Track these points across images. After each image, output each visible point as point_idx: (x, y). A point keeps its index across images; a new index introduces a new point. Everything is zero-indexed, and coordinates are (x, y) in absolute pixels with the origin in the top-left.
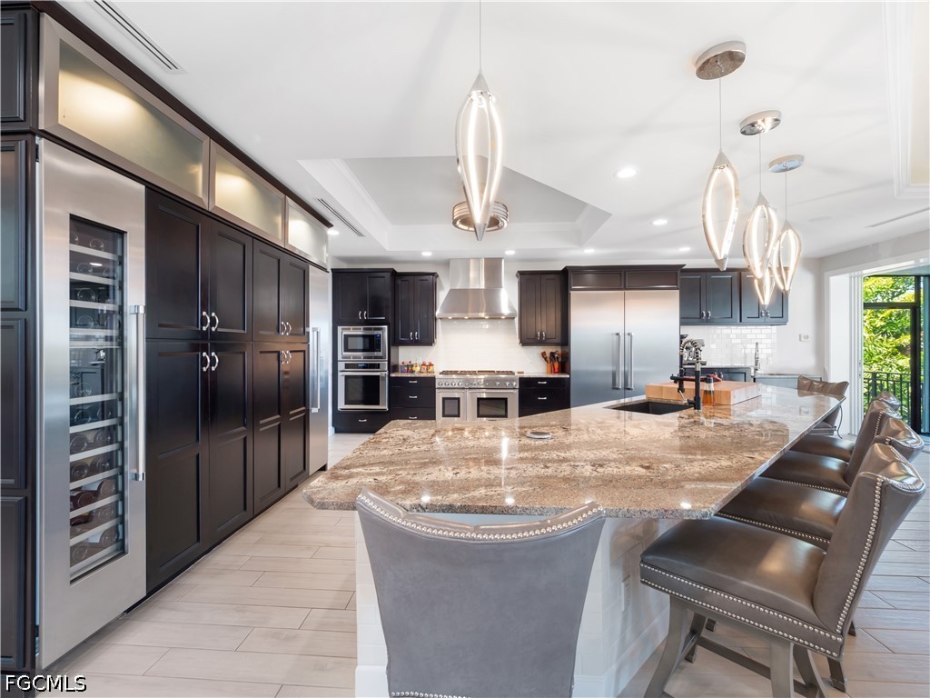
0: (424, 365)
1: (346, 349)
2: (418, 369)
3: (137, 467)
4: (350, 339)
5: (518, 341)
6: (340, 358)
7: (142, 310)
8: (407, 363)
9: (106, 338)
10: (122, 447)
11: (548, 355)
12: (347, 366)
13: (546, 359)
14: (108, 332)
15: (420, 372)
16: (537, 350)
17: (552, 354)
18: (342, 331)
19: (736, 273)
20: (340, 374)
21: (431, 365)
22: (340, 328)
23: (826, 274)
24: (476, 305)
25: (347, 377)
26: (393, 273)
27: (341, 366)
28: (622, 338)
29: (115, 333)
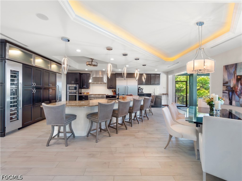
0: (87, 93)
1: (69, 89)
2: (85, 94)
3: (20, 107)
4: (70, 87)
5: (107, 88)
6: (68, 91)
7: (22, 83)
8: (83, 92)
9: (16, 87)
10: (18, 104)
11: (113, 91)
12: (69, 93)
13: (113, 92)
14: (16, 86)
15: (86, 94)
16: (111, 90)
17: (114, 91)
18: (68, 86)
19: (150, 75)
20: (68, 95)
21: (89, 93)
22: (68, 85)
23: (168, 75)
24: (98, 80)
25: (69, 95)
26: (80, 73)
27: (68, 93)
28: (126, 87)
29: (17, 86)
